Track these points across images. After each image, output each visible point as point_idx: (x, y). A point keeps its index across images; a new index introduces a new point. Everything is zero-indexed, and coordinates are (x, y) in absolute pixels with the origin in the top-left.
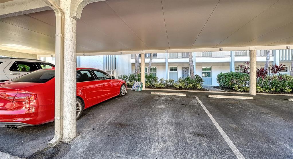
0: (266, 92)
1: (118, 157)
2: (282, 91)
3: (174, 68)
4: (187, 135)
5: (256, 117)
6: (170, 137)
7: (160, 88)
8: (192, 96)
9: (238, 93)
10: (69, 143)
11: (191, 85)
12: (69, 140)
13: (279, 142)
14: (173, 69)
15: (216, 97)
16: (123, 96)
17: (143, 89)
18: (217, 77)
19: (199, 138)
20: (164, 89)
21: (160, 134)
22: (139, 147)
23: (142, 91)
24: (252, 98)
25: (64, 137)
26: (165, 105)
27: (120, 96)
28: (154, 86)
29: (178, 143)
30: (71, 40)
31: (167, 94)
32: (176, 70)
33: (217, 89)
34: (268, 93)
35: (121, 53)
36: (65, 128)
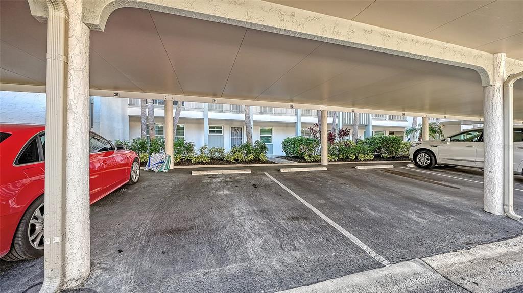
0: (335, 161)
1: (207, 273)
2: (348, 159)
3: (217, 128)
4: (282, 222)
5: (337, 189)
6: (263, 229)
7: (202, 163)
8: (259, 172)
9: (309, 164)
10: (83, 286)
11: (251, 156)
12: (79, 282)
13: (362, 209)
14: (216, 130)
15: (289, 171)
16: (135, 183)
17: (172, 167)
18: (283, 143)
19: (296, 222)
20: (210, 164)
21: (248, 229)
22: (230, 252)
23: (170, 171)
24: (325, 169)
25: (68, 278)
26: (229, 189)
27: (131, 184)
28: (189, 160)
29: (277, 233)
30: (83, 71)
31: (220, 172)
32: (221, 132)
33: (285, 160)
34: (337, 161)
35: (117, 95)
36: (69, 257)
